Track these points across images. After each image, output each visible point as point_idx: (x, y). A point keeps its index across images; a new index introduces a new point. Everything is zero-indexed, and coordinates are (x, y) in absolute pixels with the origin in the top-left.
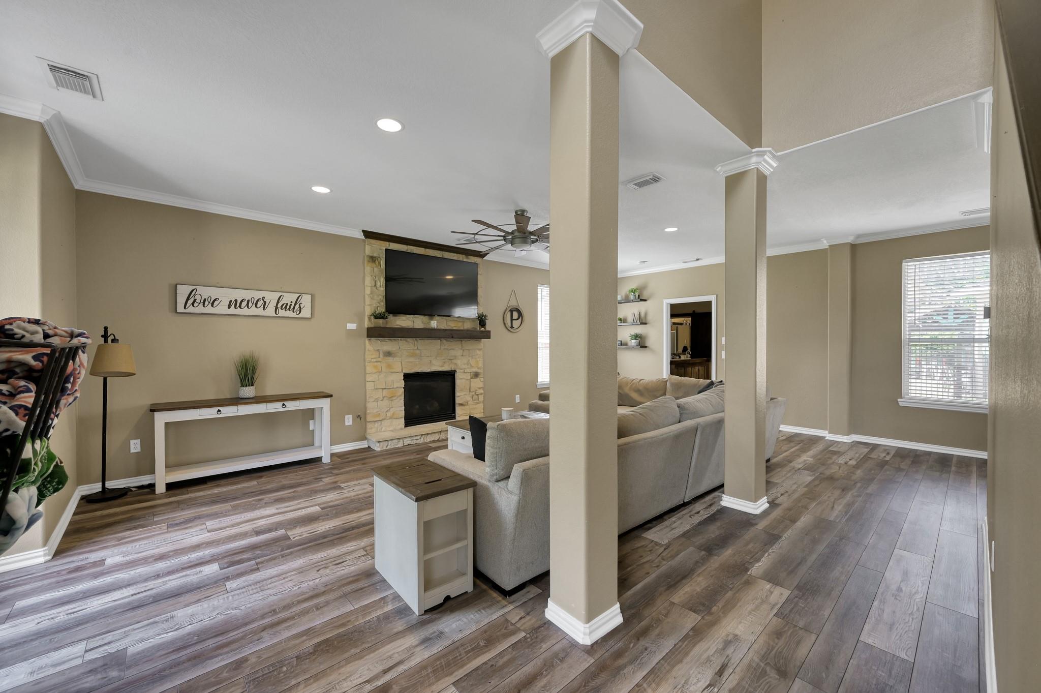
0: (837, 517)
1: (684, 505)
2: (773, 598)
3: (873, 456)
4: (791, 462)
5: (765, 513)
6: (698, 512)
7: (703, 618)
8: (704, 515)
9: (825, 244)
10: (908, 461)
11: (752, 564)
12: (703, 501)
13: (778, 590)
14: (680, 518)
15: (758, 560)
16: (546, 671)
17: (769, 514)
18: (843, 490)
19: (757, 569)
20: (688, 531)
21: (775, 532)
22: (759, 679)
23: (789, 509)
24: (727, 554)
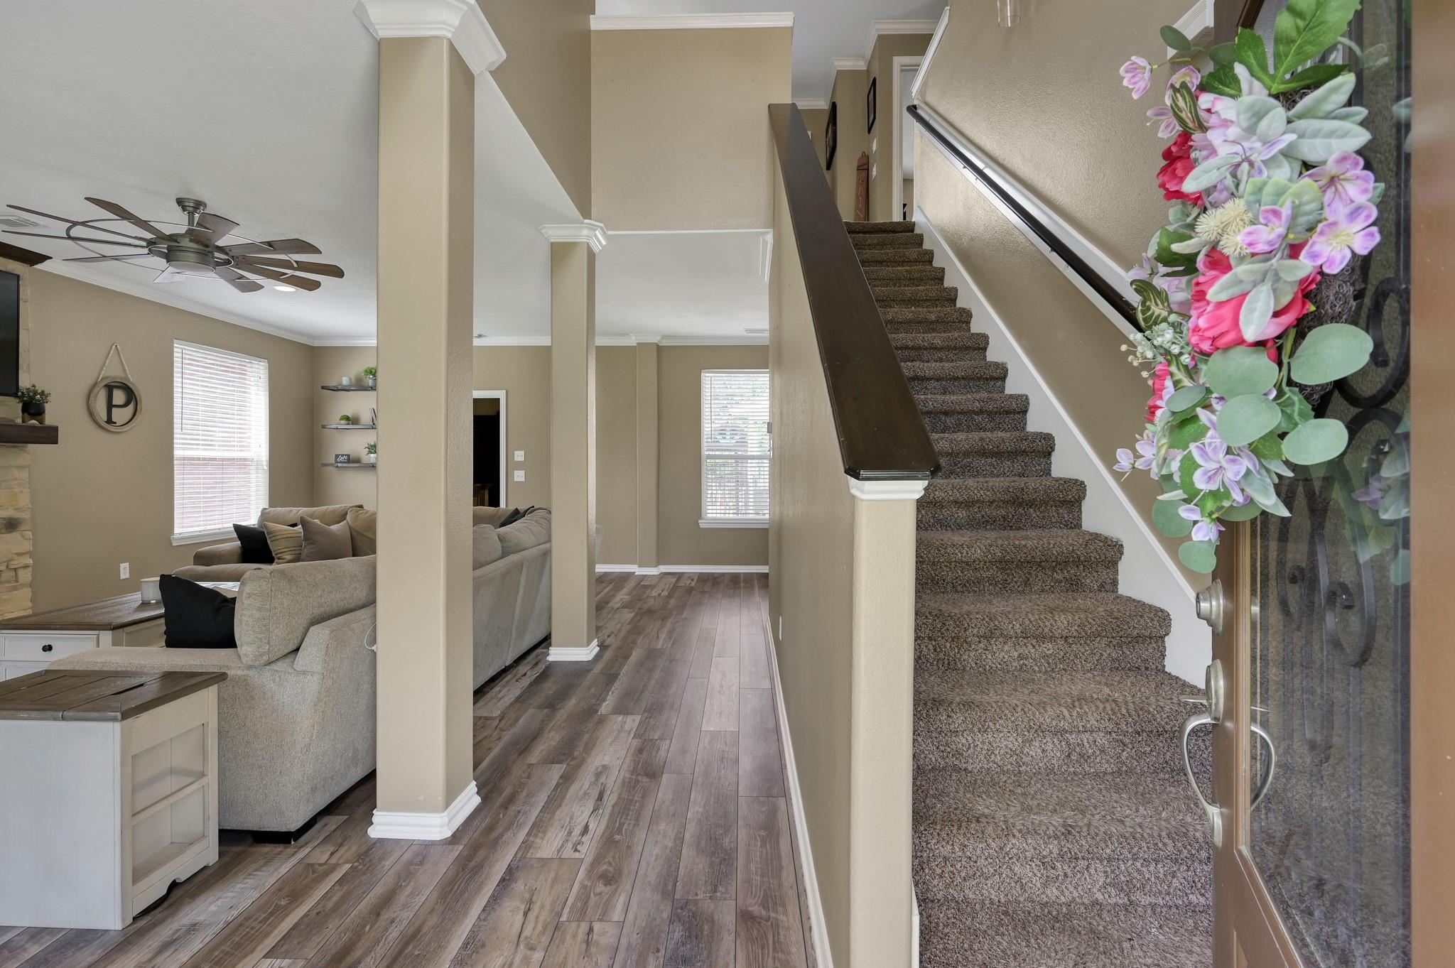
0: (663, 645)
1: (505, 671)
2: (627, 727)
3: (680, 584)
4: (608, 603)
5: (598, 657)
6: (525, 674)
7: (568, 765)
8: (533, 675)
9: (632, 341)
10: (709, 584)
11: (600, 705)
12: (525, 662)
13: (629, 719)
14: (504, 686)
15: (604, 700)
16: (404, 881)
17: (602, 657)
18: (663, 620)
19: (605, 708)
20: (520, 697)
21: (613, 671)
22: (634, 788)
23: (620, 648)
24: (572, 703)
